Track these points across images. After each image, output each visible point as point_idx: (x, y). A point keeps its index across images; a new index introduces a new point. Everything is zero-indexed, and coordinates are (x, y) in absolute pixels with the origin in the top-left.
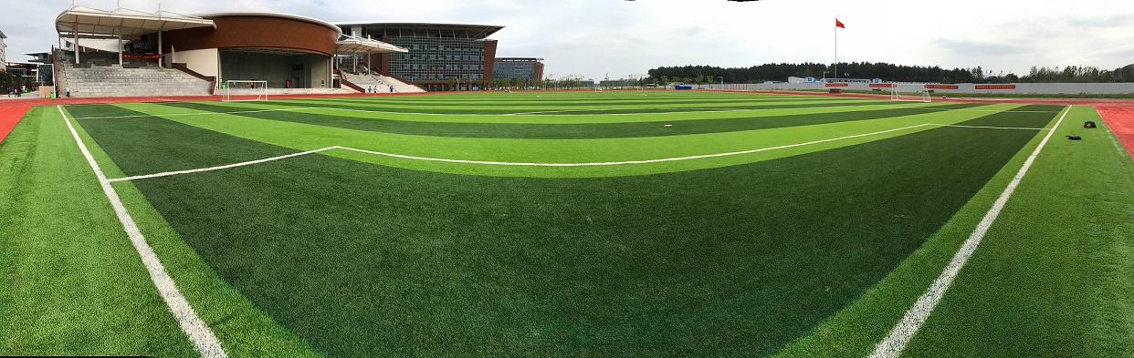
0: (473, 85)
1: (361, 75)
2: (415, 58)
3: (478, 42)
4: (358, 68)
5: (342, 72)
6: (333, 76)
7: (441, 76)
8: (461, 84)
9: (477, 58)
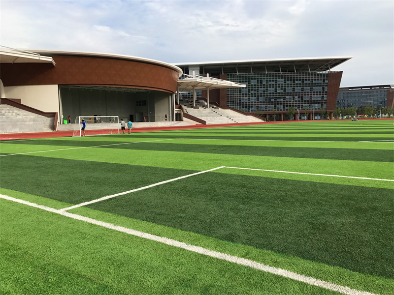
0: (316, 114)
1: (201, 109)
2: (253, 92)
3: (321, 75)
4: (197, 102)
5: (183, 107)
6: (176, 111)
7: (281, 107)
8: (302, 114)
9: (320, 89)
